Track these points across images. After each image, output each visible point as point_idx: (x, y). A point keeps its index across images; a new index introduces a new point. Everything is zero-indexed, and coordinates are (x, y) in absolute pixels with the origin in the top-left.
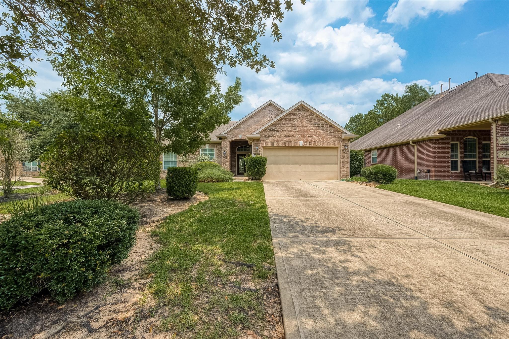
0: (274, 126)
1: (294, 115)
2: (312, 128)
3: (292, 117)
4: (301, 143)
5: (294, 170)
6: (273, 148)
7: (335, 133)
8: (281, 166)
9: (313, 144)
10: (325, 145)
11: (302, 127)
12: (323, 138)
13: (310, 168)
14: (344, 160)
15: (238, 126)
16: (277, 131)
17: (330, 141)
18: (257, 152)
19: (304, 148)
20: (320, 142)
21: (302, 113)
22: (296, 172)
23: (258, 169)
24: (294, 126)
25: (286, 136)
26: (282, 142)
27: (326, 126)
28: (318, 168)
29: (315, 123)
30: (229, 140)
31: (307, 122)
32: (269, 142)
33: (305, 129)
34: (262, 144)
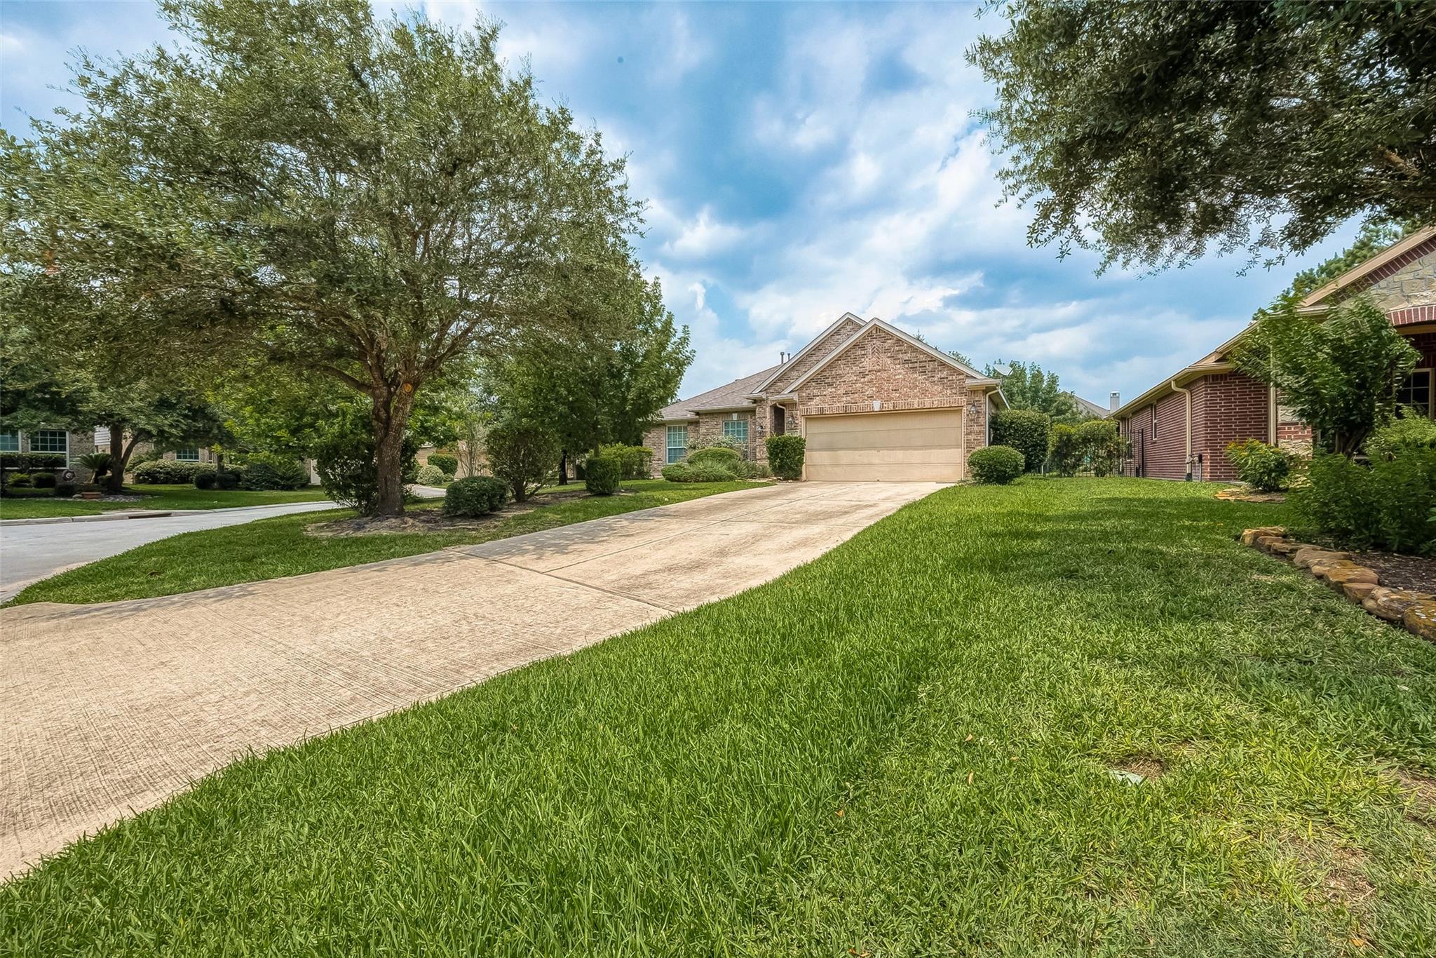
0: (824, 374)
1: (863, 348)
2: (900, 373)
3: (859, 352)
4: (877, 406)
5: (866, 461)
6: (822, 417)
7: (950, 378)
8: (840, 453)
9: (901, 405)
10: (927, 406)
11: (879, 371)
12: (925, 392)
13: (899, 455)
14: (971, 437)
15: (784, 374)
16: (830, 385)
17: (940, 397)
18: (795, 427)
19: (882, 414)
20: (916, 402)
21: (878, 343)
22: (870, 464)
23: (782, 460)
24: (861, 370)
25: (846, 393)
26: (838, 406)
27: (930, 366)
28: (917, 455)
29: (906, 361)
30: (770, 403)
31: (889, 361)
32: (813, 407)
33: (885, 375)
34: (800, 412)
